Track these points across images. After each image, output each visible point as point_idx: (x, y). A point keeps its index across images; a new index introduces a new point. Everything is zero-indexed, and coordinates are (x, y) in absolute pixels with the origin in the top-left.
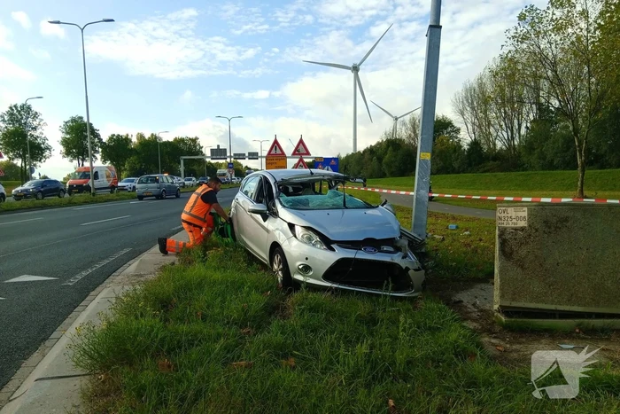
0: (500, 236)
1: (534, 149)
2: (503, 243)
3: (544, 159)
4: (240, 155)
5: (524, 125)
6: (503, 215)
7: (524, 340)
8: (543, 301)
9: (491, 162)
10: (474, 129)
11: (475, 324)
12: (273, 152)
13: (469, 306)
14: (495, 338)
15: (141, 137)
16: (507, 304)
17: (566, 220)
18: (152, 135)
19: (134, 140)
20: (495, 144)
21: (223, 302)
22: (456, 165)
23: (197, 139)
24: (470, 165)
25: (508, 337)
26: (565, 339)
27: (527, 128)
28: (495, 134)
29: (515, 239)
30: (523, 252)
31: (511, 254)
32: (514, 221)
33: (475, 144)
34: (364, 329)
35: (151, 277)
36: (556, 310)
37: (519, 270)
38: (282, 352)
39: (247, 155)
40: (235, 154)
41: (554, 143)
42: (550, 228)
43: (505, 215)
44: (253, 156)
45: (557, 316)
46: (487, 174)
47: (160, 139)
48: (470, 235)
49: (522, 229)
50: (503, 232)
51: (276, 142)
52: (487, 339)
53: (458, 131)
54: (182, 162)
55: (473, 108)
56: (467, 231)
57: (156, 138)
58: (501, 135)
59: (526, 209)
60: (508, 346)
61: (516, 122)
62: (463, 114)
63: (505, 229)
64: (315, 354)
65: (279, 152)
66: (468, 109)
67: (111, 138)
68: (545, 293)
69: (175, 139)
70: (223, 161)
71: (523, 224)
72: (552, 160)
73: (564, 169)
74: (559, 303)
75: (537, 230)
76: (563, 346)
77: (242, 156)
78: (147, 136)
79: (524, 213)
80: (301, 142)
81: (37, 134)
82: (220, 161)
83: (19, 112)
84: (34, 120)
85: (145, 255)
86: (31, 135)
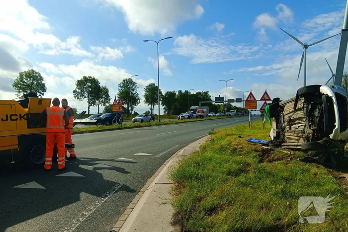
12: (249, 99)
15: (180, 92)
18: (186, 91)
19: (177, 94)
23: (208, 92)
38: (244, 184)
39: (235, 100)
40: (228, 100)
44: (239, 100)
47: (190, 93)
51: (251, 93)
54: (200, 104)
57: (188, 92)
65: (252, 99)
67: (167, 93)
69: (197, 93)
70: (222, 104)
77: (232, 101)
78: (183, 91)
80: (266, 93)
81: (134, 92)
82: (220, 104)
83: (127, 82)
84: (133, 86)
85: (186, 148)
86: (132, 93)
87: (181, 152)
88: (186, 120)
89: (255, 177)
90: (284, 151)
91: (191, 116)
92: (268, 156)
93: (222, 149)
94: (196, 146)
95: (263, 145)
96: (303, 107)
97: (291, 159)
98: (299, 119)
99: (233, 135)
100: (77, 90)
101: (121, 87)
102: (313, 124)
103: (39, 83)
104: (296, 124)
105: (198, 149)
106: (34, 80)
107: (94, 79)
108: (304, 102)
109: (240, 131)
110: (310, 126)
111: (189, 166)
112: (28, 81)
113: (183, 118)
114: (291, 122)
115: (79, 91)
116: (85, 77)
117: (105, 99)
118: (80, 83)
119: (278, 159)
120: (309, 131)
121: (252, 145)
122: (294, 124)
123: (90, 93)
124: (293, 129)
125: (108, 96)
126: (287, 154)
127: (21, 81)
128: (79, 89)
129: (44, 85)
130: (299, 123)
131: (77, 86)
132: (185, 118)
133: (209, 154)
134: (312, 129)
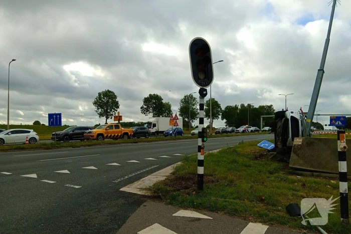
2: (294, 149)
6: (295, 140)
8: (302, 166)
15: (242, 106)
16: (291, 166)
17: (313, 143)
19: (239, 107)
23: (272, 106)
29: (297, 148)
30: (299, 152)
31: (296, 152)
32: (298, 142)
37: (297, 157)
42: (308, 145)
49: (300, 145)
50: (295, 145)
59: (302, 139)
67: (227, 108)
68: (304, 164)
75: (304, 146)
78: (246, 105)
81: (194, 107)
83: (188, 98)
84: (194, 101)
86: (192, 108)
91: (245, 130)
100: (144, 106)
101: (182, 102)
103: (114, 101)
106: (109, 98)
107: (157, 96)
112: (105, 100)
115: (146, 107)
116: (150, 95)
117: (168, 114)
118: (147, 101)
123: (154, 109)
125: (170, 111)
127: (100, 100)
128: (145, 105)
129: (117, 103)
131: (144, 103)
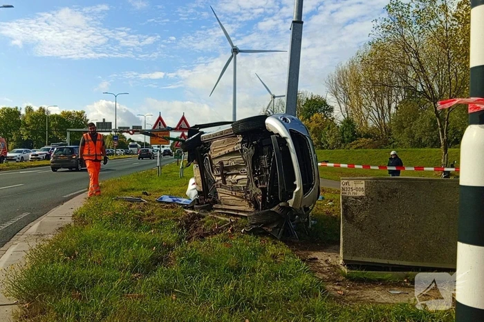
0: (343, 203)
1: (404, 128)
2: (346, 208)
3: (413, 137)
4: (124, 128)
5: (393, 105)
6: (345, 186)
7: (361, 287)
8: (377, 257)
9: (364, 139)
10: (346, 108)
11: (324, 276)
12: (157, 127)
13: (322, 262)
14: (338, 285)
15: (29, 110)
16: (348, 258)
17: (395, 191)
18: (41, 108)
19: (23, 112)
20: (366, 123)
21: (117, 253)
22: (330, 141)
23: (84, 112)
24: (343, 141)
25: (349, 284)
26: (394, 287)
27: (396, 108)
28: (367, 114)
29: (356, 206)
30: (362, 216)
31: (353, 217)
32: (355, 191)
33: (348, 122)
34: (231, 274)
35: (50, 237)
36: (388, 264)
37: (359, 231)
39: (131, 128)
40: (120, 128)
41: (422, 122)
42: (382, 197)
43: (347, 186)
44: (137, 130)
45: (390, 269)
46: (359, 150)
47: (48, 112)
48: (333, 206)
49: (361, 198)
50: (345, 199)
51: (160, 118)
52: (331, 286)
53: (331, 110)
54: (68, 134)
55: (346, 90)
56: (331, 201)
57: (44, 111)
58: (372, 115)
59: (363, 182)
60: (348, 291)
61: (386, 102)
62: (336, 94)
63: (348, 197)
64: (192, 291)
65: (162, 127)
66: (341, 89)
68: (380, 250)
69: (63, 113)
70: (108, 134)
71: (361, 193)
72: (420, 139)
73: (432, 147)
74: (391, 258)
75: (372, 199)
76: (392, 292)
77: (126, 130)
78: (36, 109)
79: (362, 185)
80: (183, 118)
82: (105, 134)
85: (44, 219)
87: (34, 227)
88: (41, 163)
89: (182, 272)
90: (219, 217)
92: (195, 228)
93: (117, 219)
94: (63, 214)
95: (185, 208)
96: (241, 150)
97: (232, 230)
98: (236, 167)
99: (133, 189)
102: (260, 179)
104: (232, 175)
105: (69, 220)
108: (242, 142)
109: (143, 182)
110: (256, 183)
111: (52, 260)
113: (36, 158)
114: (225, 171)
119: (213, 233)
120: (256, 191)
121: (167, 207)
122: (229, 175)
124: (229, 184)
126: (226, 222)
130: (238, 174)
132: (39, 159)
133: (92, 231)
134: (261, 188)
